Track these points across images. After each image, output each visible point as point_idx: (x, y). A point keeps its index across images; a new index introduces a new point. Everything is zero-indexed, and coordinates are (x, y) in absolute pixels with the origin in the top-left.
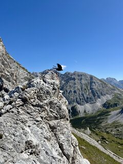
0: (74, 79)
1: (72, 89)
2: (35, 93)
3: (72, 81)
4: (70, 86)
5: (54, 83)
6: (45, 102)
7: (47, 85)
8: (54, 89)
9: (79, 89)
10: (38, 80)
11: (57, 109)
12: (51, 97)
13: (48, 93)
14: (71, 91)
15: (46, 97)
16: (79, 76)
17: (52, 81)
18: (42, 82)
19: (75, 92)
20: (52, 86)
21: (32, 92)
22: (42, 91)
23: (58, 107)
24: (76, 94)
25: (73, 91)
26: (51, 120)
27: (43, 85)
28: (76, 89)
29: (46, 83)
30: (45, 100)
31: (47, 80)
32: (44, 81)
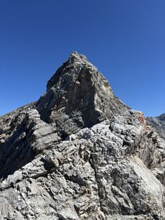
6: (103, 169)
8: (125, 144)
11: (128, 188)
12: (116, 161)
13: (111, 150)
15: (106, 159)
23: (131, 183)
26: (111, 213)
30: (102, 165)
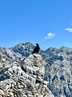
0: (61, 59)
1: (58, 74)
2: (11, 88)
3: (58, 62)
4: (55, 69)
5: (38, 71)
7: (27, 76)
9: (68, 74)
10: (15, 68)
14: (56, 77)
16: (68, 54)
17: (35, 69)
18: (21, 71)
19: (62, 78)
20: (35, 76)
21: (8, 87)
22: (21, 84)
24: (63, 82)
25: (59, 77)
27: (22, 75)
28: (64, 73)
29: (25, 71)
31: (27, 67)
32: (23, 69)
